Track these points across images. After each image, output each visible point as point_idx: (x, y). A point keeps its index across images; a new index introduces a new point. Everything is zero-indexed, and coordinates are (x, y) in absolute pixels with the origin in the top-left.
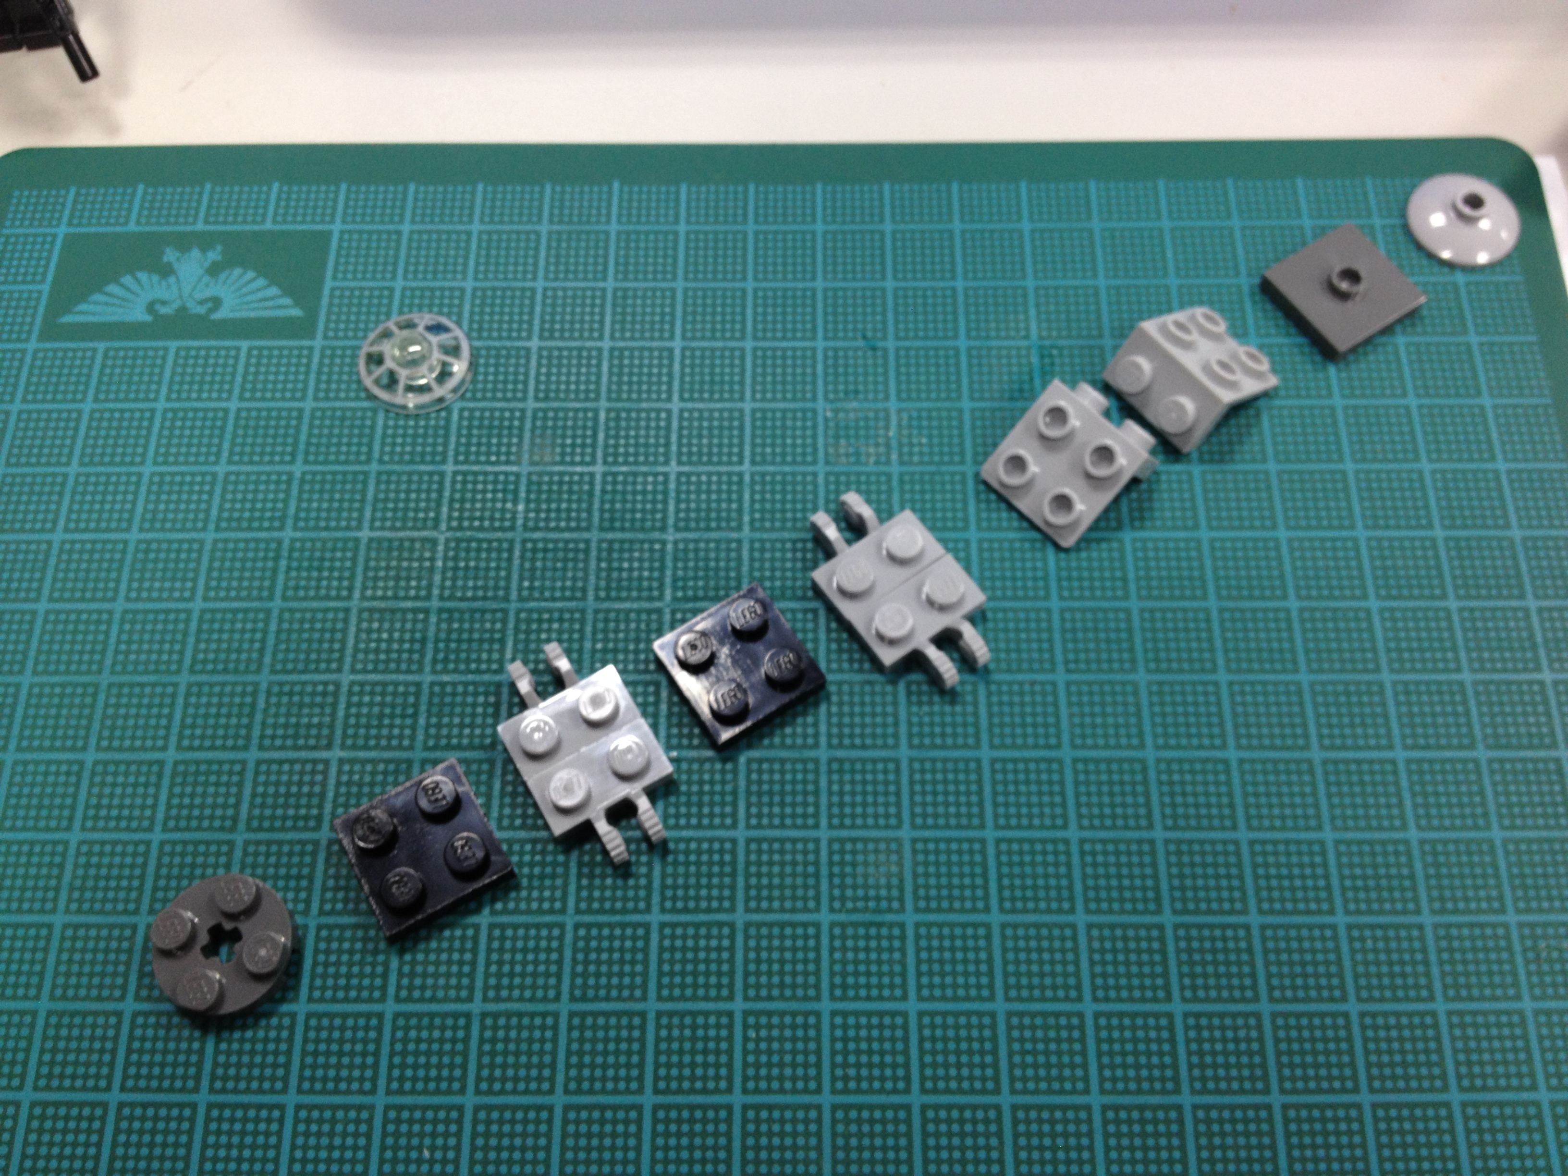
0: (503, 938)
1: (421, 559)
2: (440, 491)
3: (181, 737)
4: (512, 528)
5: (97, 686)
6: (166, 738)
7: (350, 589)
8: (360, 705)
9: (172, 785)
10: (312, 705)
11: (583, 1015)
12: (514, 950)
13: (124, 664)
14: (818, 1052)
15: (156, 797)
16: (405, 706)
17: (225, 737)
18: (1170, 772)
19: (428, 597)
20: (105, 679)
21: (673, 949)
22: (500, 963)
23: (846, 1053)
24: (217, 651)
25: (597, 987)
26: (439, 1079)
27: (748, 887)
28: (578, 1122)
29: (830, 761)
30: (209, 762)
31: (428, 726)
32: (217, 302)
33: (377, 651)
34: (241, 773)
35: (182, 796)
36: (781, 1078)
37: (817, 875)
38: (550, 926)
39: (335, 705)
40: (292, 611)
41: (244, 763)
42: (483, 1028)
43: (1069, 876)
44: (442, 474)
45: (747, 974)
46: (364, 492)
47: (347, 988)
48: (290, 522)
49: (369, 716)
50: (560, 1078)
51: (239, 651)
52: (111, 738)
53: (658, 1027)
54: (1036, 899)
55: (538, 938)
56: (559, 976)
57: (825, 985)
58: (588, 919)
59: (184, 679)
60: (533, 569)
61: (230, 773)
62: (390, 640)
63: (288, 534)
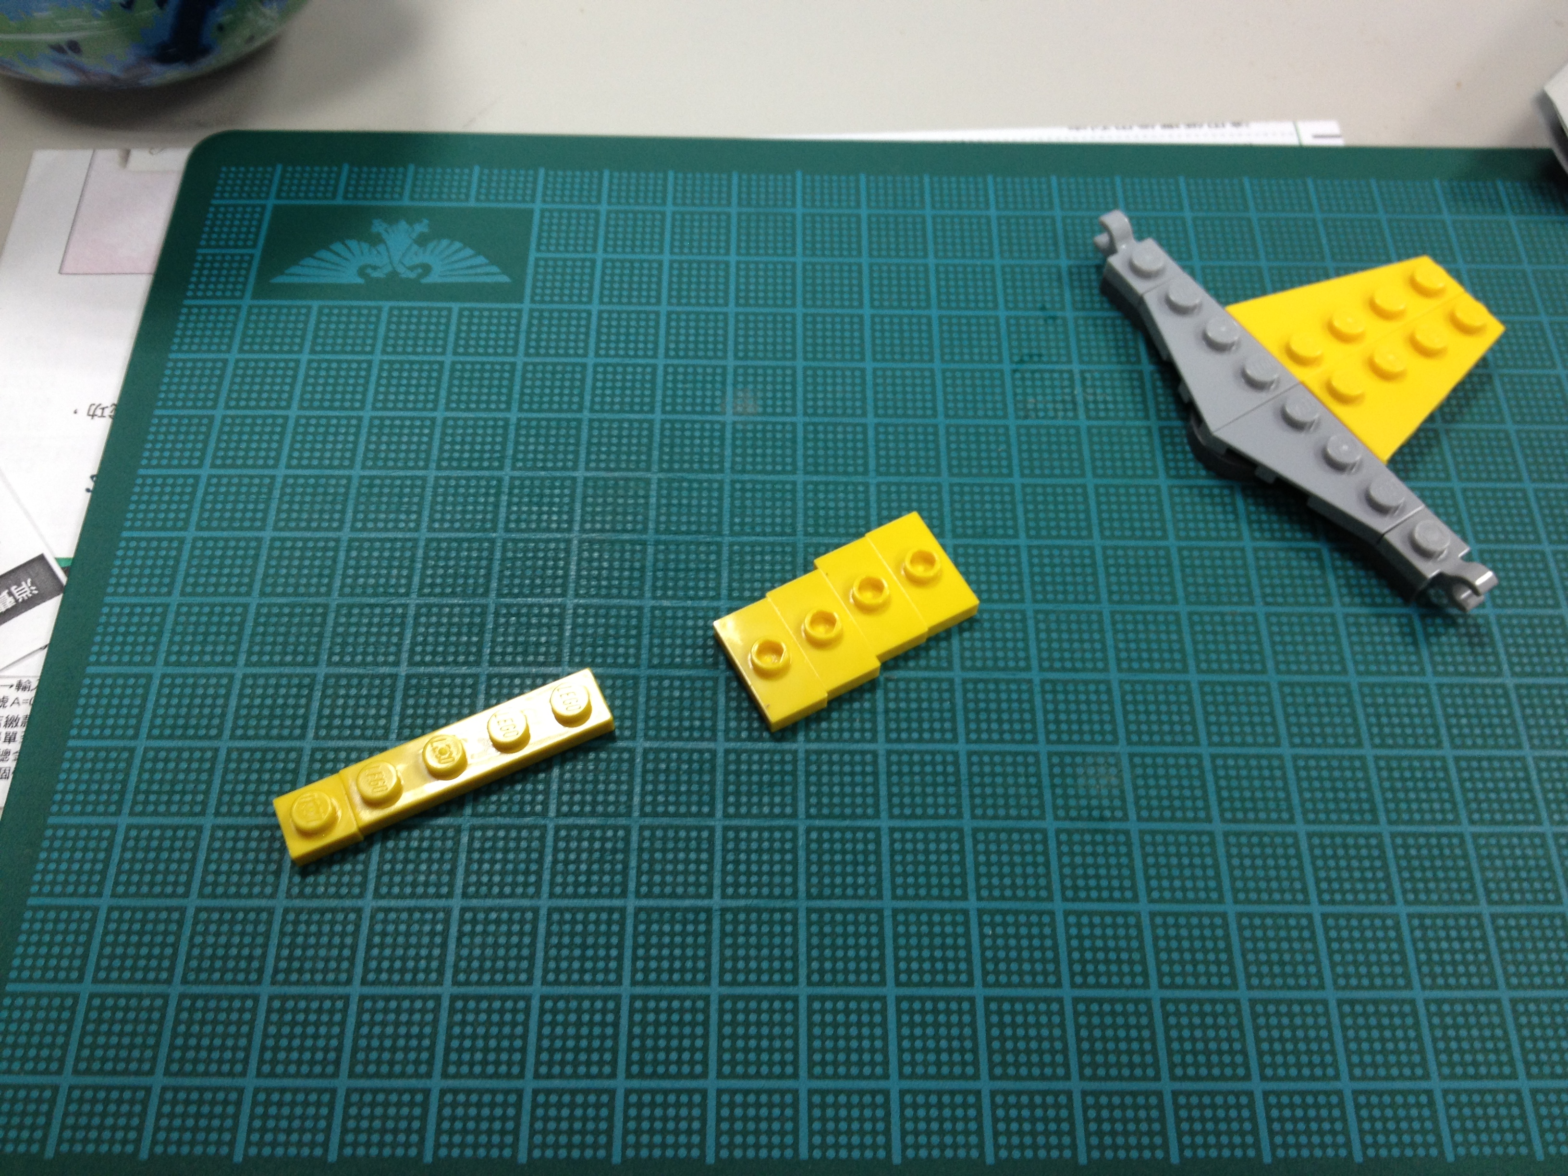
0: (737, 840)
1: (636, 496)
2: (650, 436)
3: (412, 652)
4: (721, 470)
5: (326, 606)
6: (398, 654)
7: (570, 522)
8: (585, 625)
9: (406, 696)
10: (540, 625)
11: (821, 912)
12: (749, 852)
13: (353, 587)
14: (1055, 948)
15: (390, 708)
16: (628, 627)
17: (456, 654)
18: (1373, 696)
19: (645, 530)
20: (335, 600)
21: (904, 852)
22: (737, 862)
23: (1082, 949)
24: (444, 576)
25: (833, 886)
26: (683, 970)
27: (972, 796)
28: (823, 1012)
29: (1043, 682)
30: (443, 676)
31: (651, 646)
32: (427, 269)
33: (598, 578)
34: (474, 686)
35: (416, 706)
36: (1021, 973)
37: (1039, 785)
38: (783, 829)
39: (561, 626)
40: (515, 541)
41: (476, 676)
42: (724, 923)
43: (1285, 788)
44: (651, 422)
45: (978, 876)
46: (578, 438)
47: (588, 884)
48: (508, 462)
49: (594, 635)
50: (803, 972)
51: (466, 577)
52: (342, 654)
53: (896, 924)
54: (1255, 810)
55: (771, 840)
56: (795, 874)
57: (1056, 886)
58: (817, 823)
59: (413, 600)
60: (743, 507)
61: (463, 686)
62: (611, 568)
63: (507, 473)
